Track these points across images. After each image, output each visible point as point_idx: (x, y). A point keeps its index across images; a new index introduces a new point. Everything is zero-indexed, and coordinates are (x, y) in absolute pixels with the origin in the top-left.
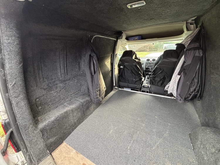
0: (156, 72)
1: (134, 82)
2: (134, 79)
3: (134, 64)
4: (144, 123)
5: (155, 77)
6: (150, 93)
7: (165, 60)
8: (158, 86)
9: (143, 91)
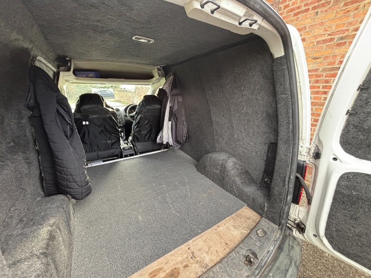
0: (141, 124)
1: (110, 146)
2: (109, 142)
3: (108, 116)
4: (163, 185)
5: (140, 131)
6: (136, 155)
7: (148, 107)
8: (145, 141)
9: (126, 156)
